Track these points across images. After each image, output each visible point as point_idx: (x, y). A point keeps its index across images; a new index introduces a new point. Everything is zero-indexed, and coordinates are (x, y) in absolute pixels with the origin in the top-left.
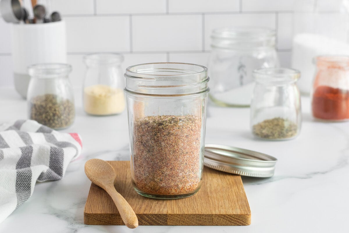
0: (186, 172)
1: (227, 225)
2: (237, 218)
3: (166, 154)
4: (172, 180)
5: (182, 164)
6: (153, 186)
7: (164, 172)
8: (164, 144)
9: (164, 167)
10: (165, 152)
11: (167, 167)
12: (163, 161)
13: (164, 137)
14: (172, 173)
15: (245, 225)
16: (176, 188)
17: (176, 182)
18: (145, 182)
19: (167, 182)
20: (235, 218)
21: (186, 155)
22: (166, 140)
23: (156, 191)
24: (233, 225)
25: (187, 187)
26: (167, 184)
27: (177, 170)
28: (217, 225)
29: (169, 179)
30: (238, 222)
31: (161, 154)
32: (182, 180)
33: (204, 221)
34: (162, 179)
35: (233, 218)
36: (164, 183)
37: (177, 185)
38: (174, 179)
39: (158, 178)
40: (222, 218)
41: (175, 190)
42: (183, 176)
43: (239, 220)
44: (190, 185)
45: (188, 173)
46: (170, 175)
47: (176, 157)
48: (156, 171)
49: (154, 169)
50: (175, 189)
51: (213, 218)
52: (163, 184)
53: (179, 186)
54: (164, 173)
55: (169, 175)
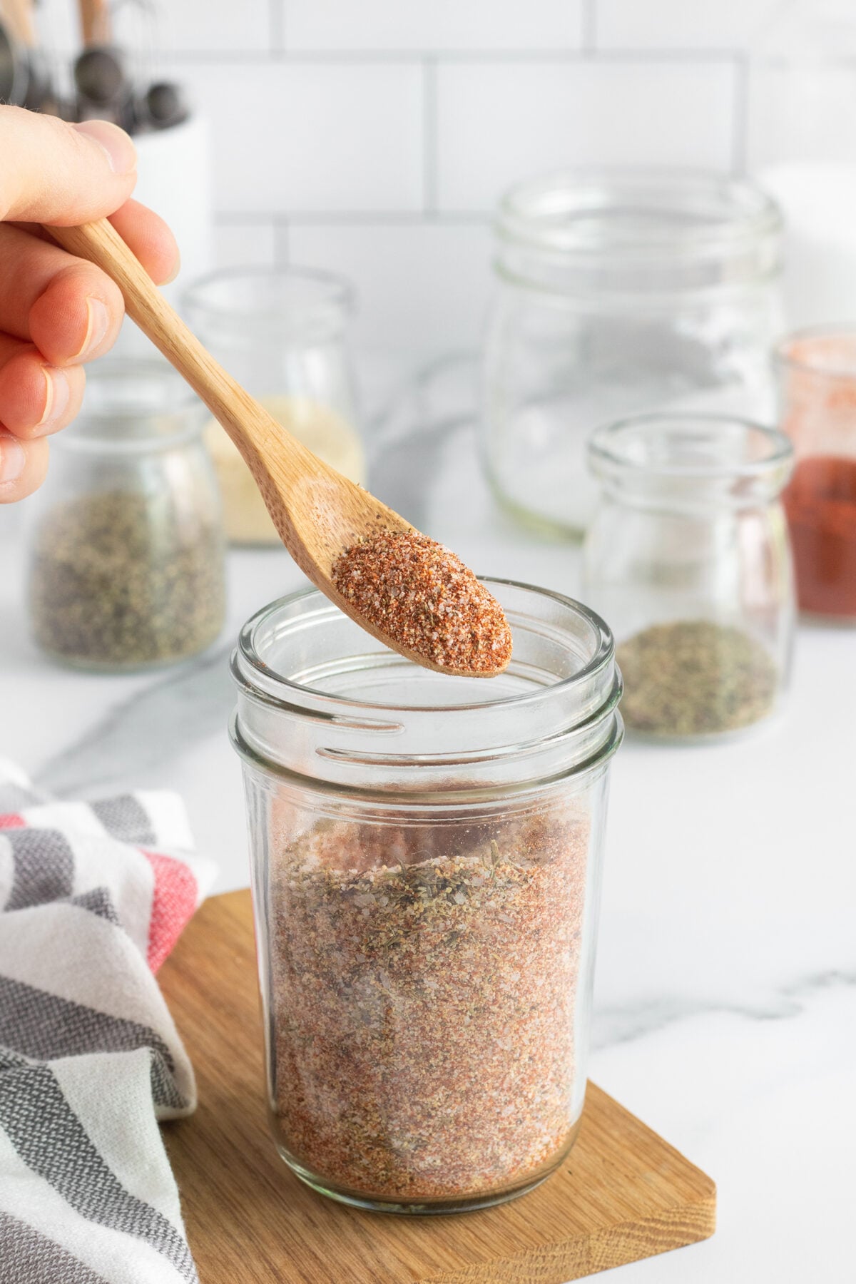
0: (530, 1096)
1: (641, 1256)
2: (677, 1220)
3: (443, 1024)
4: (471, 1139)
5: (515, 1060)
6: (384, 1169)
7: (433, 1109)
8: (436, 986)
9: (435, 1090)
10: (440, 1020)
11: (448, 1084)
12: (432, 1061)
13: (430, 952)
14: (474, 1110)
15: (704, 1238)
16: (486, 1171)
17: (490, 1146)
18: (344, 1150)
19: (447, 1151)
20: (667, 1224)
21: (531, 1017)
22: (442, 964)
23: (398, 1188)
24: (663, 1251)
25: (533, 1157)
26: (449, 1161)
27: (495, 1094)
28: (606, 1268)
29: (455, 1140)
30: (681, 1234)
31: (423, 1029)
32: (512, 1134)
33: (556, 1267)
34: (424, 1139)
35: (663, 1223)
36: (432, 1154)
37: (495, 1158)
38: (480, 1136)
39: (409, 1135)
40: (623, 1238)
41: (486, 1178)
42: (520, 1116)
43: (684, 1224)
44: (547, 1145)
45: (538, 1099)
46: (462, 1119)
47: (489, 1034)
48: (396, 1106)
49: (387, 1094)
50: (483, 1174)
51: (590, 1248)
52: (429, 1159)
53: (503, 1158)
54: (433, 1113)
55: (457, 1118)
